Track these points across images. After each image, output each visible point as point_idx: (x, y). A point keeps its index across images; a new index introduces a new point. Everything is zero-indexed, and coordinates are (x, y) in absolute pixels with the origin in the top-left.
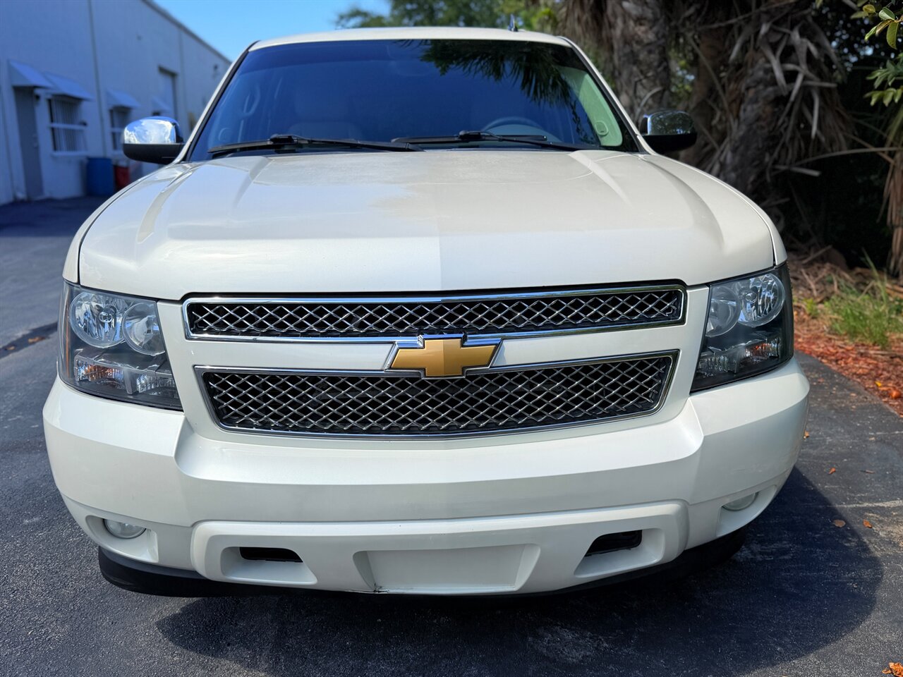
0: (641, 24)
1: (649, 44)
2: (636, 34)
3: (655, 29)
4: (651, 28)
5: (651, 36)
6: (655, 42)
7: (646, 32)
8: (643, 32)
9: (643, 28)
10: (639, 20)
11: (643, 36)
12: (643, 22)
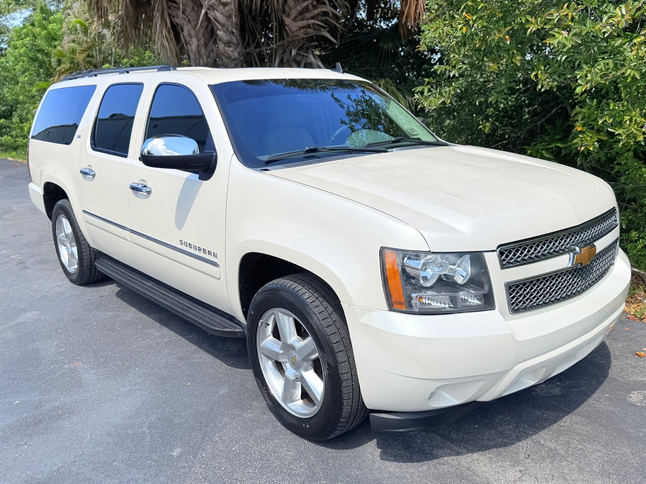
0: (229, 46)
1: (235, 59)
2: (226, 52)
3: (238, 50)
4: (236, 49)
5: (236, 54)
6: (239, 58)
7: (232, 52)
8: (231, 52)
9: (231, 49)
10: (228, 44)
11: (231, 54)
12: (230, 45)
